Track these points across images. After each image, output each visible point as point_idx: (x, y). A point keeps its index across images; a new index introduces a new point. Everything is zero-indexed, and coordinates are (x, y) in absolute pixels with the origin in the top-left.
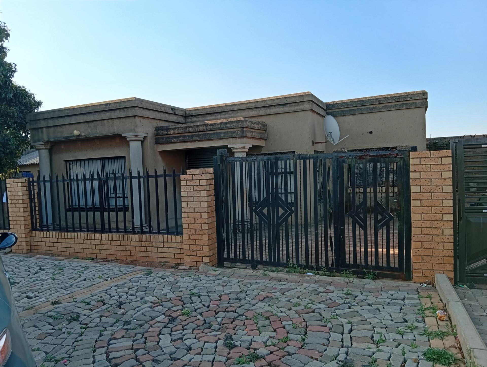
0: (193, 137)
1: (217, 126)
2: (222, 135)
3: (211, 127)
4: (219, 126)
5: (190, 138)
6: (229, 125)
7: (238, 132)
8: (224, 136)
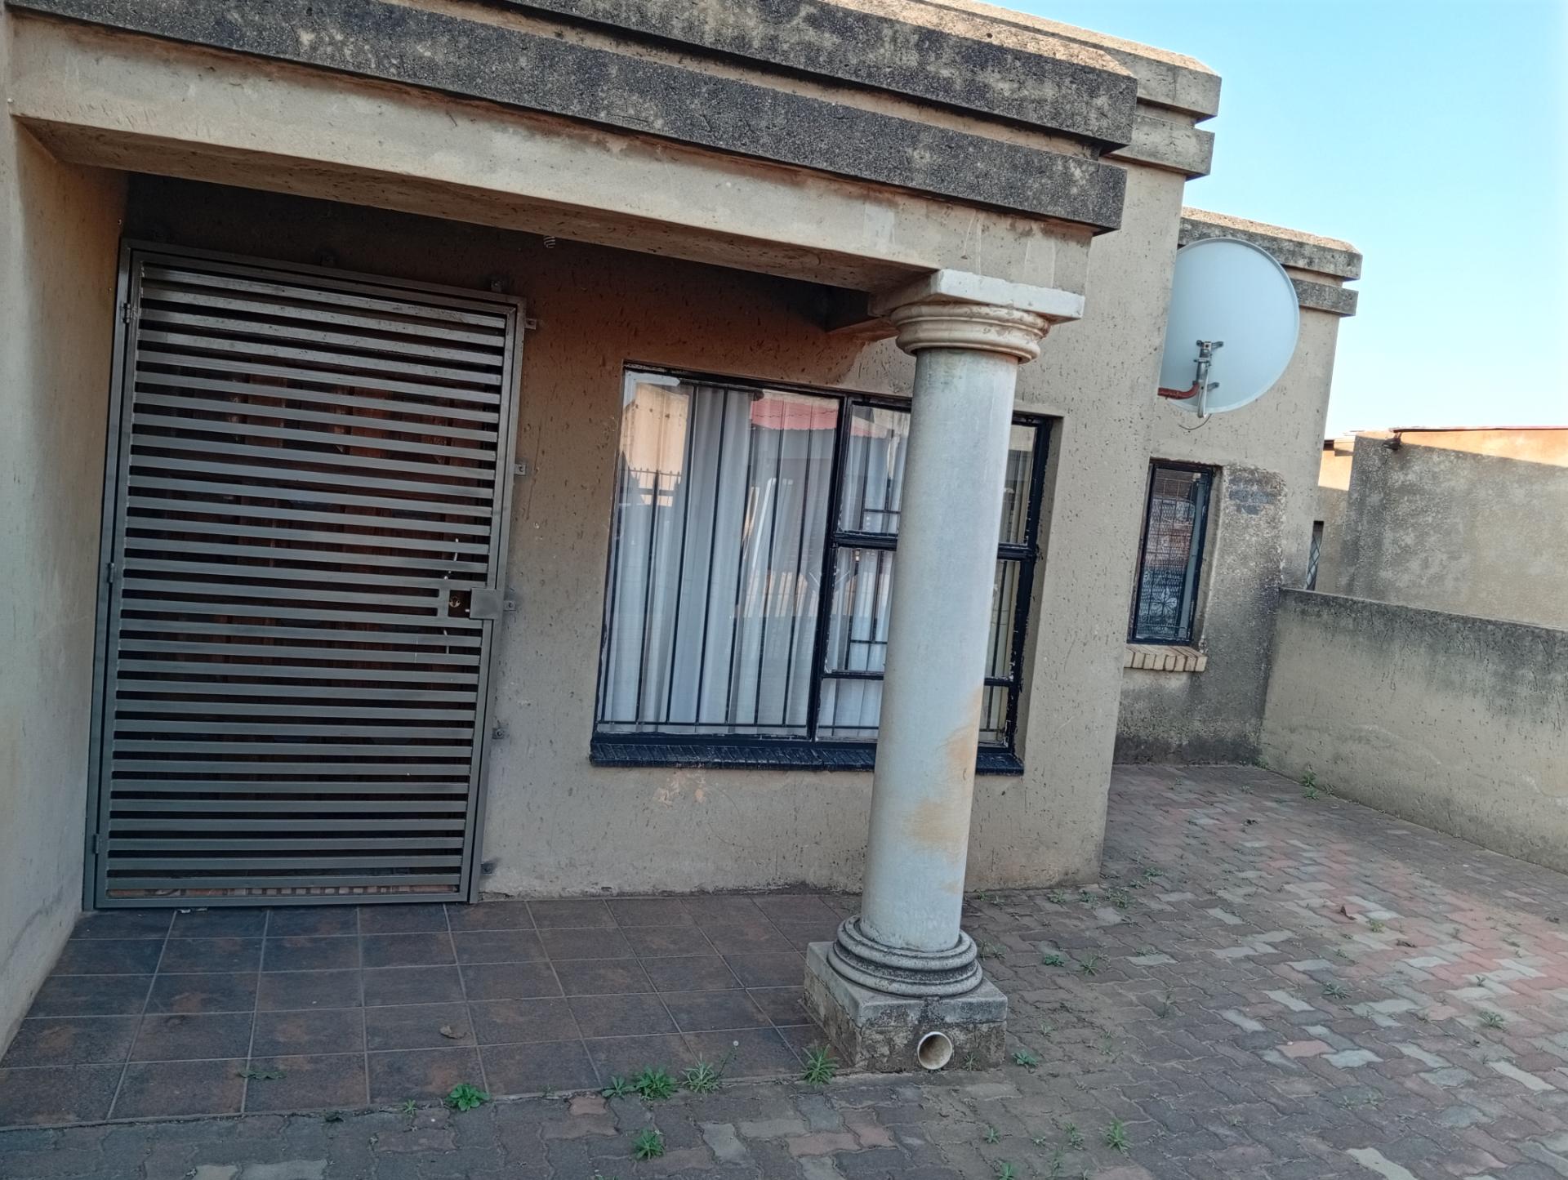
0: (593, 83)
1: (885, 51)
2: (922, 157)
3: (829, 40)
4: (911, 59)
5: (553, 79)
6: (1000, 85)
7: (1068, 179)
8: (935, 172)
